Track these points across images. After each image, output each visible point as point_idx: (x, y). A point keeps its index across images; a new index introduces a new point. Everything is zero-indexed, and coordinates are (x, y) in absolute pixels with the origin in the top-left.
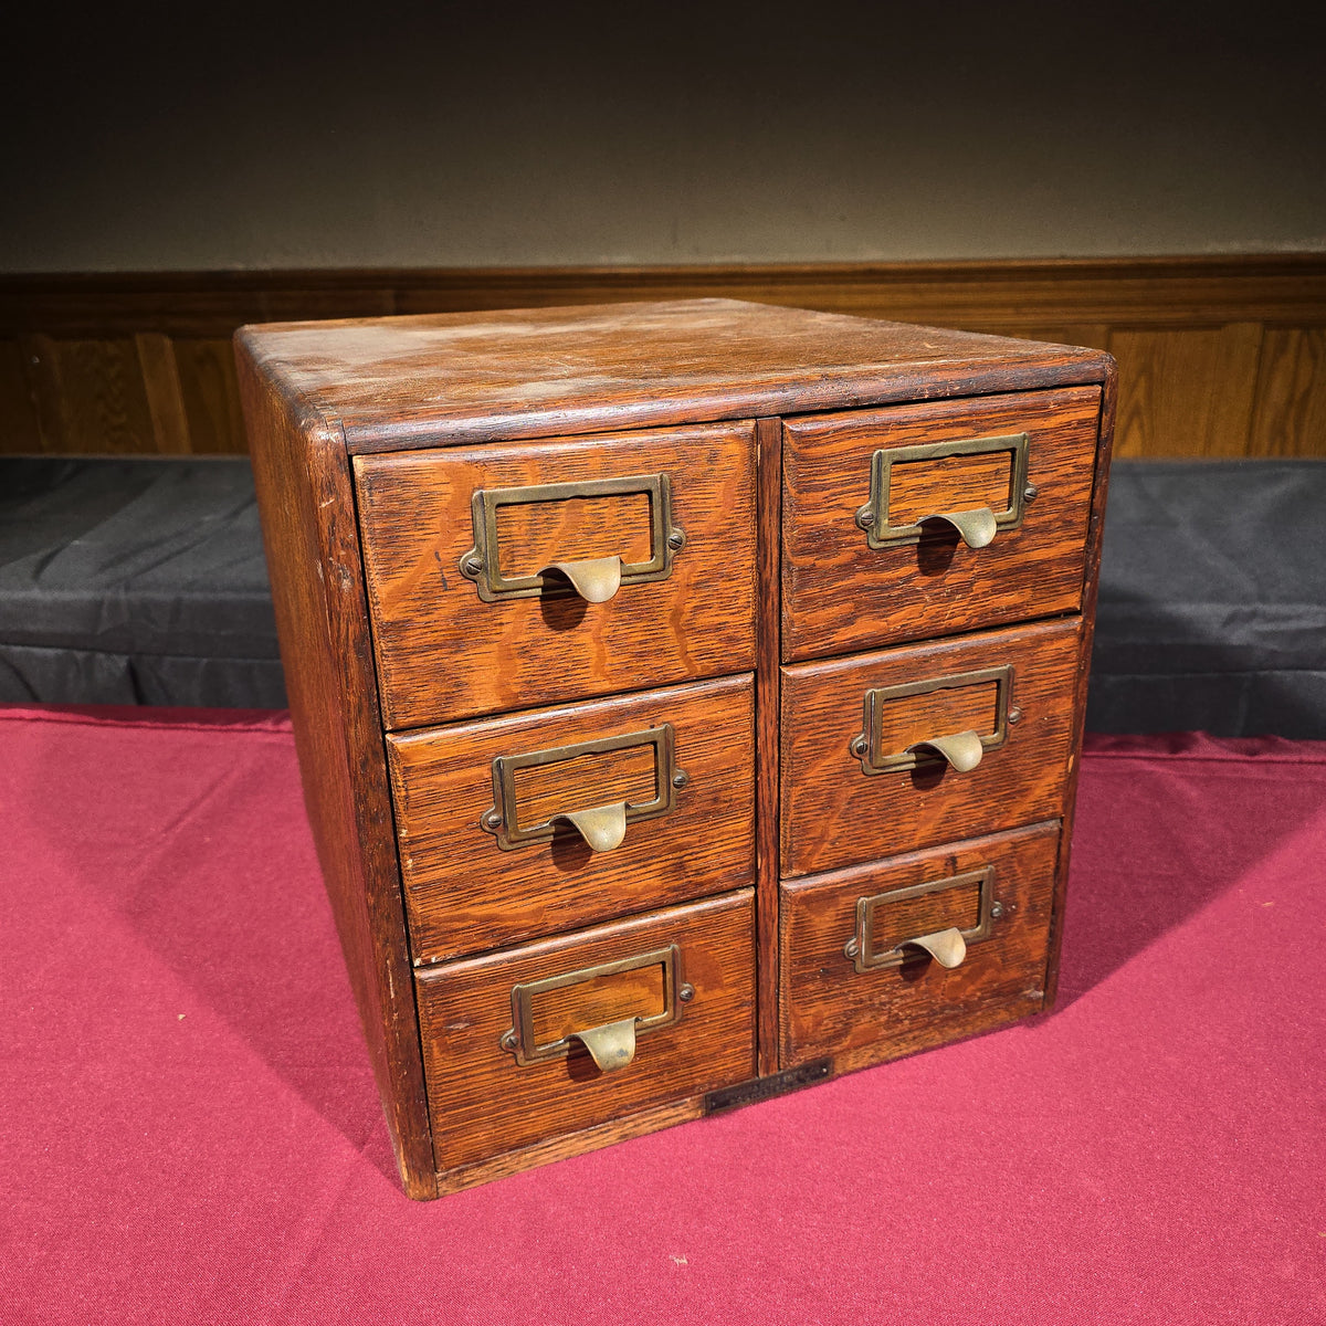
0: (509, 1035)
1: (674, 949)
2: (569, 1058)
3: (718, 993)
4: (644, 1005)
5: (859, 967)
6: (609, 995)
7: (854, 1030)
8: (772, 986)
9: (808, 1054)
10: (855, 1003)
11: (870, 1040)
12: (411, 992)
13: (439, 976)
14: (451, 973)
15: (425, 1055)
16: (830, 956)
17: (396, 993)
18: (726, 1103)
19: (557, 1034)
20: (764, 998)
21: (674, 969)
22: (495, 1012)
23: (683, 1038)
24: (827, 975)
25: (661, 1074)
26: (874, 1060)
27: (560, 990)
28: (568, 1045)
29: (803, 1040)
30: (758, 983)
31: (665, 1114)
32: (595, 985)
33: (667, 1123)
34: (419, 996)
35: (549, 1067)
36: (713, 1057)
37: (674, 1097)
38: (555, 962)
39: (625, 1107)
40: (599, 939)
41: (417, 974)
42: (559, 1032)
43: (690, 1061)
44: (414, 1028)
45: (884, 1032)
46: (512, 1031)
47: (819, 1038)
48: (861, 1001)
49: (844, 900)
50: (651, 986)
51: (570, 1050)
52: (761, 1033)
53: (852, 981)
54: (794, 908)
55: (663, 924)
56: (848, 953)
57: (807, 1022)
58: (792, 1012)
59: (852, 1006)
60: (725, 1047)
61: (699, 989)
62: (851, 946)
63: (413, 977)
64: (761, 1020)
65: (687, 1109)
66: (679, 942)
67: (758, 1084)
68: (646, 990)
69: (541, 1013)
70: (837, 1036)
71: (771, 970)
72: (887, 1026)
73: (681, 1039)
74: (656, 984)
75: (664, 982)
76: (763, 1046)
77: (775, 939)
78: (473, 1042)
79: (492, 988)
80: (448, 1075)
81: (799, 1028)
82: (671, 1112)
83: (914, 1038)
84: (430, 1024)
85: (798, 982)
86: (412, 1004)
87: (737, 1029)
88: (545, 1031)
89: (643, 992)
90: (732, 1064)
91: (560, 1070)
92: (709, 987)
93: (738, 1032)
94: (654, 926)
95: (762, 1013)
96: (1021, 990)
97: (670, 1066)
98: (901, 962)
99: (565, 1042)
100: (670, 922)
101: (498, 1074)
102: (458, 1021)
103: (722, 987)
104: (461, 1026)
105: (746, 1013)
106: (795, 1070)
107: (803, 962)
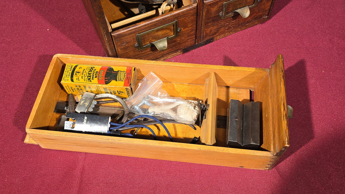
0: (136, 44)
1: (176, 21)
2: (151, 47)
3: (187, 29)
4: (169, 34)
5: (222, 18)
6: (160, 33)
7: (220, 31)
8: (200, 25)
9: (208, 38)
10: (220, 26)
11: (223, 33)
12: (111, 38)
13: (118, 34)
14: (121, 34)
15: (117, 51)
16: (215, 17)
17: (107, 39)
18: (188, 50)
19: (148, 43)
20: (198, 28)
21: (176, 25)
22: (132, 40)
23: (178, 39)
24: (213, 21)
25: (173, 47)
26: (224, 37)
27: (148, 34)
28: (151, 45)
29: (207, 35)
30: (197, 25)
31: (174, 54)
32: (157, 32)
33: (174, 56)
34: (113, 39)
35: (146, 50)
36: (185, 42)
37: (176, 51)
38: (146, 28)
39: (164, 55)
40: (157, 21)
41: (112, 34)
42: (148, 42)
43: (180, 44)
44: (113, 45)
45: (227, 31)
46: (137, 44)
47: (211, 34)
48: (222, 25)
49: (220, 3)
50: (170, 30)
51: (151, 46)
52: (197, 35)
53: (220, 21)
54: (207, 7)
55: (173, 16)
56: (220, 15)
57: (208, 32)
58: (205, 30)
59: (219, 27)
60: (188, 40)
61: (182, 29)
62: (221, 14)
63: (111, 35)
64: (197, 32)
65: (179, 53)
66: (177, 19)
67: (196, 45)
68: (169, 31)
69: (144, 39)
70: (215, 33)
71: (200, 22)
72: (227, 29)
73: (178, 40)
74: (171, 29)
75: (174, 28)
76: (197, 38)
77: (201, 15)
78: (128, 47)
79: (131, 35)
80: (122, 54)
81: (206, 33)
82: (175, 54)
83: (234, 31)
84: (117, 45)
85: (206, 23)
86: (112, 41)
87: (191, 35)
88: (145, 42)
89: (168, 31)
90: (189, 43)
91: (149, 49)
92: (184, 28)
93: (191, 36)
94: (171, 16)
95: (197, 31)
96: (262, 17)
97: (175, 45)
98: (233, 15)
99: (150, 44)
100: (175, 15)
101: (134, 52)
102: (124, 43)
103: (188, 27)
104: (125, 44)
105: (193, 32)
106: (204, 41)
107: (208, 19)
